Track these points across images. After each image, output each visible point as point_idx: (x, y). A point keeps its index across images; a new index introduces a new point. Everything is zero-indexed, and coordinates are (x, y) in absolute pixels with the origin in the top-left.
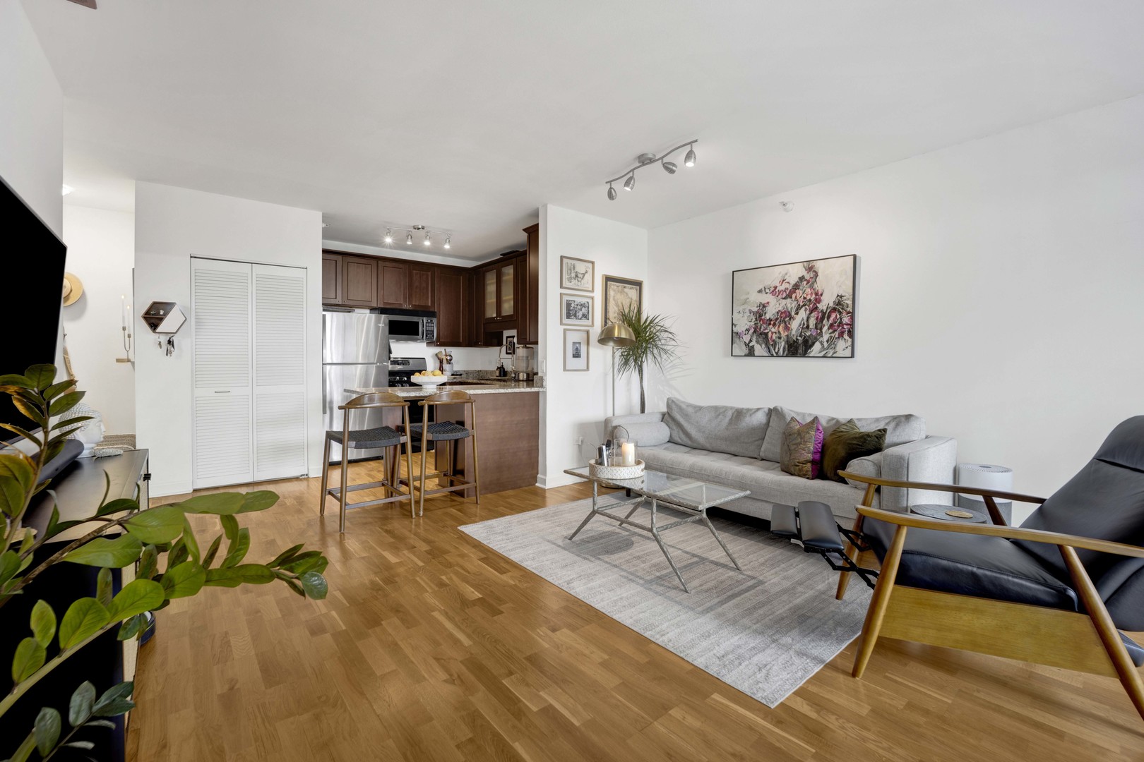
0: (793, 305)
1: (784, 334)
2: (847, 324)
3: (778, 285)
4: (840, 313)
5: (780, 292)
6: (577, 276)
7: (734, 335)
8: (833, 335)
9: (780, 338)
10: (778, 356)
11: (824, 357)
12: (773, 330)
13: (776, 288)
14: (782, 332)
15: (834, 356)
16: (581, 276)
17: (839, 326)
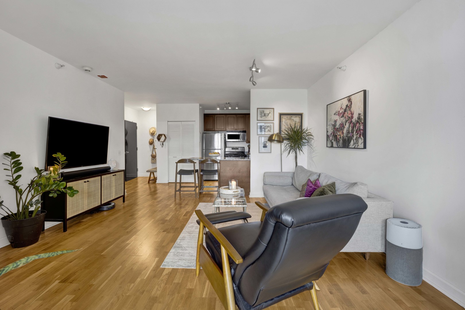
0: (344, 120)
1: (342, 136)
2: (362, 130)
3: (340, 110)
4: (360, 124)
5: (340, 114)
6: (265, 115)
7: (328, 136)
8: (357, 136)
9: (340, 138)
10: (340, 147)
11: (354, 148)
12: (339, 134)
13: (339, 112)
14: (341, 135)
15: (358, 147)
16: (267, 115)
17: (359, 131)
